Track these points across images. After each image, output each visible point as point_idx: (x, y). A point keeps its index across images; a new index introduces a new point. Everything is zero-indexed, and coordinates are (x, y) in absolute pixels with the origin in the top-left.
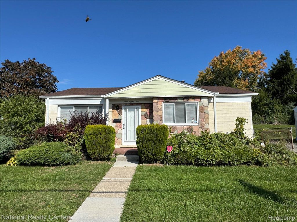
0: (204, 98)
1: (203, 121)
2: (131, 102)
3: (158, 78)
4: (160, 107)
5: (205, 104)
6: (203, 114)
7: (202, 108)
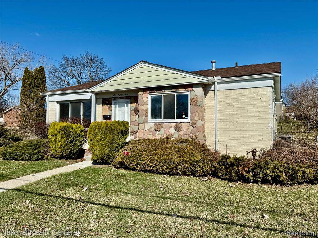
0: (197, 86)
1: (195, 116)
2: (120, 95)
3: (142, 64)
4: (145, 100)
5: (198, 94)
6: (196, 107)
7: (194, 99)
